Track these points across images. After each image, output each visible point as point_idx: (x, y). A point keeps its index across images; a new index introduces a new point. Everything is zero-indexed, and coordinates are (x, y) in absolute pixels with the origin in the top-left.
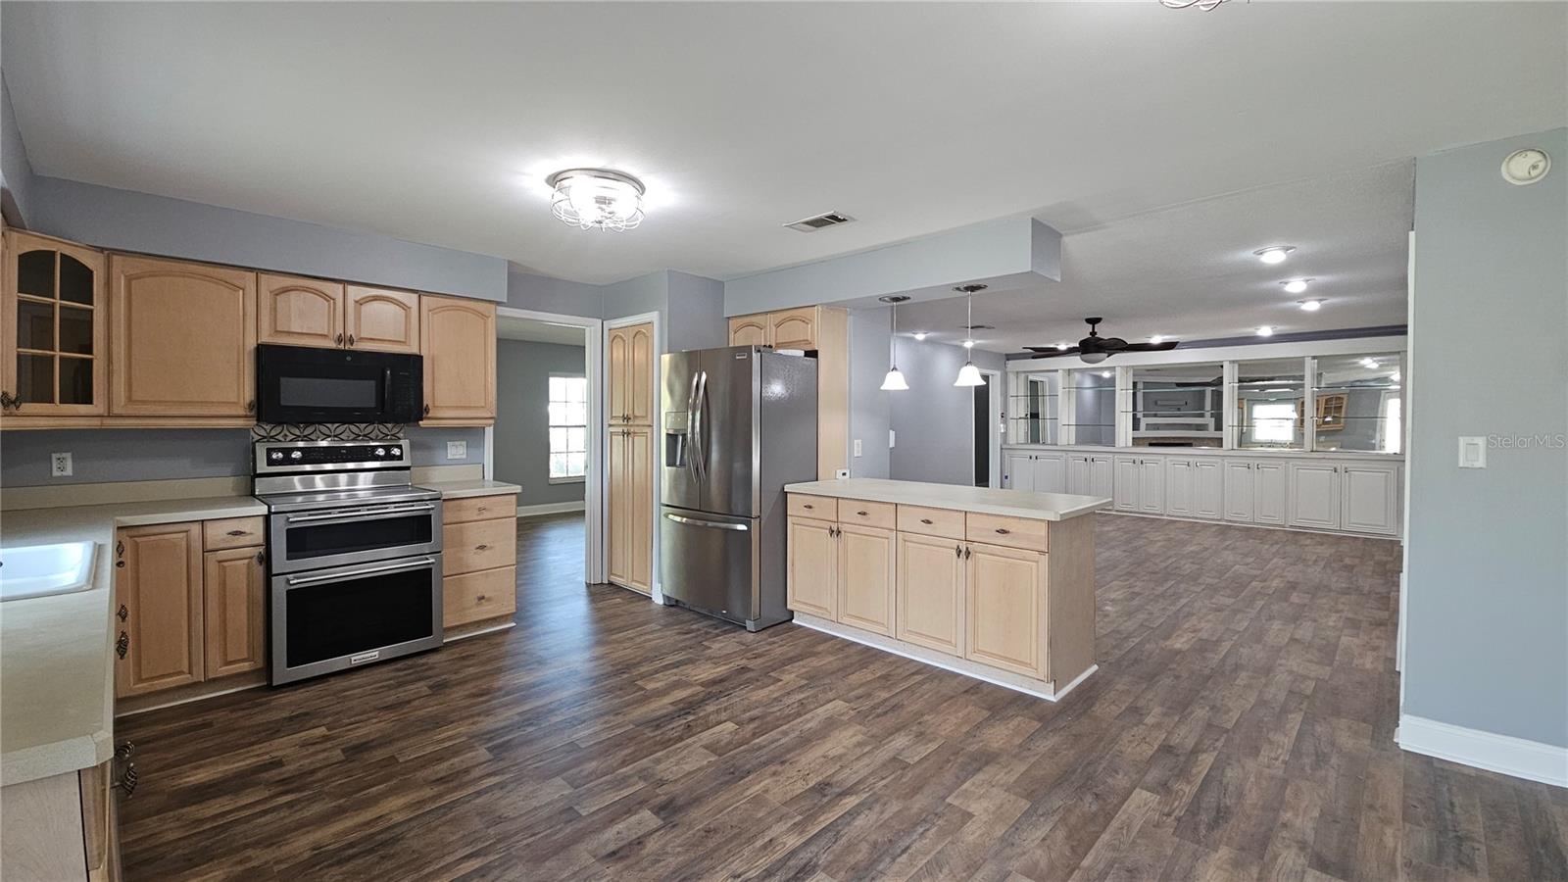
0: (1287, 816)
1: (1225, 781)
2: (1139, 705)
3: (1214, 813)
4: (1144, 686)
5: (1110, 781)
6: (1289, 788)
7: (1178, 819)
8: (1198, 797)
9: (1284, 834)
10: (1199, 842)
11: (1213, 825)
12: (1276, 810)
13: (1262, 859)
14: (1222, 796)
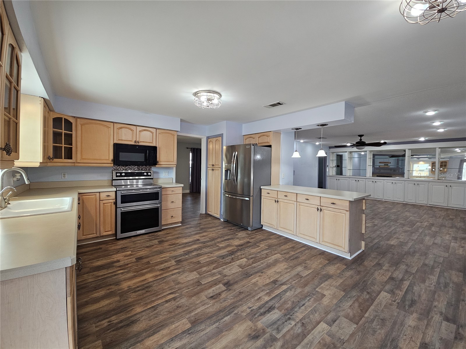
0: (436, 303)
1: (414, 291)
2: (380, 262)
3: (411, 302)
4: (382, 256)
5: (372, 288)
6: (436, 294)
7: (398, 303)
8: (404, 296)
9: (435, 309)
10: (406, 311)
11: (411, 306)
12: (432, 302)
13: (428, 318)
14: (413, 296)
